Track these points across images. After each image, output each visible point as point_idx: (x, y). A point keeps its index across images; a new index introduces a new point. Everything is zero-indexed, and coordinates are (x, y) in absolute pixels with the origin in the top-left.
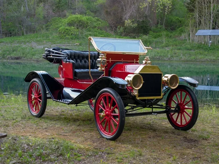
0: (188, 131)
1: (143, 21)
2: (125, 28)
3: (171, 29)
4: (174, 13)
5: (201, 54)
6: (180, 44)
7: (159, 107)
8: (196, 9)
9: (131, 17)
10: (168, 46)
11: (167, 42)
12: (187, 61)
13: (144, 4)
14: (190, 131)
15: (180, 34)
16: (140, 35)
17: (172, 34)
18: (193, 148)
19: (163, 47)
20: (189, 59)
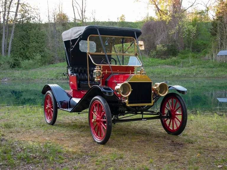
0: (179, 135)
1: (172, 45)
2: (157, 52)
3: (197, 51)
4: (200, 38)
5: (222, 71)
6: (204, 63)
7: (151, 113)
8: (218, 33)
9: (162, 42)
10: (194, 65)
11: (193, 62)
12: (210, 77)
13: (172, 31)
14: (181, 136)
15: (205, 55)
16: (170, 57)
17: (198, 55)
18: (175, 151)
19: (189, 66)
20: (212, 75)
